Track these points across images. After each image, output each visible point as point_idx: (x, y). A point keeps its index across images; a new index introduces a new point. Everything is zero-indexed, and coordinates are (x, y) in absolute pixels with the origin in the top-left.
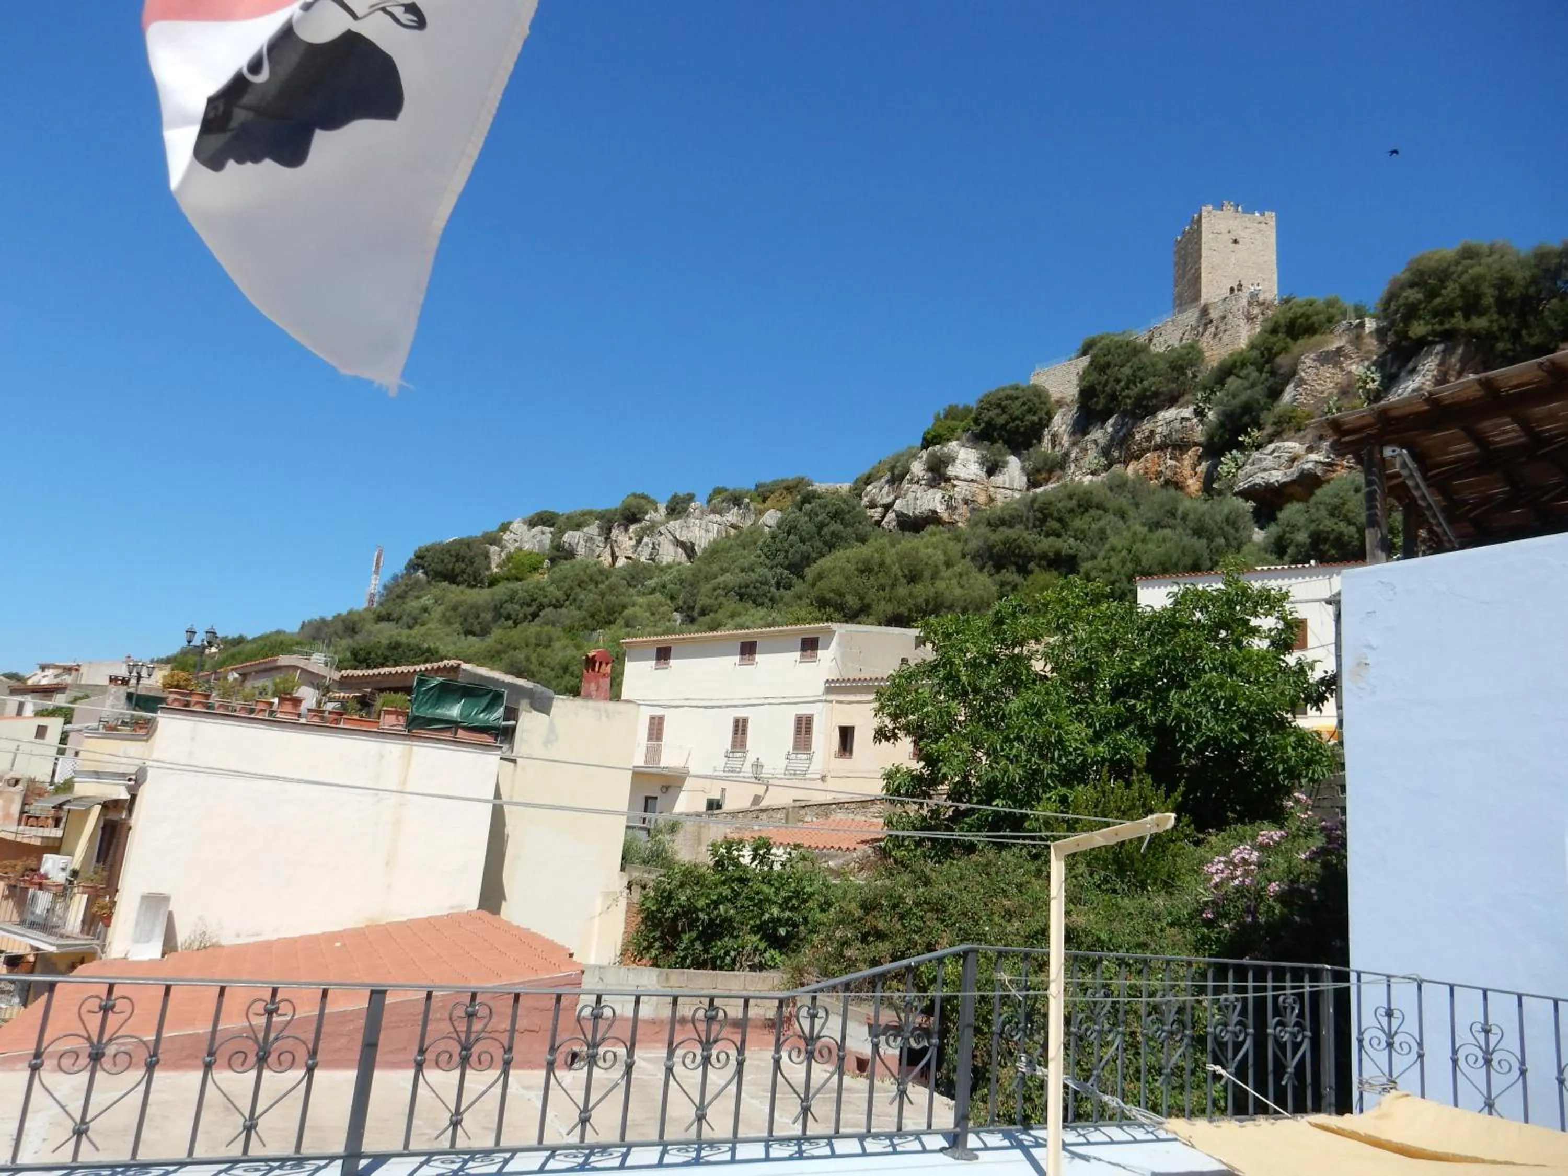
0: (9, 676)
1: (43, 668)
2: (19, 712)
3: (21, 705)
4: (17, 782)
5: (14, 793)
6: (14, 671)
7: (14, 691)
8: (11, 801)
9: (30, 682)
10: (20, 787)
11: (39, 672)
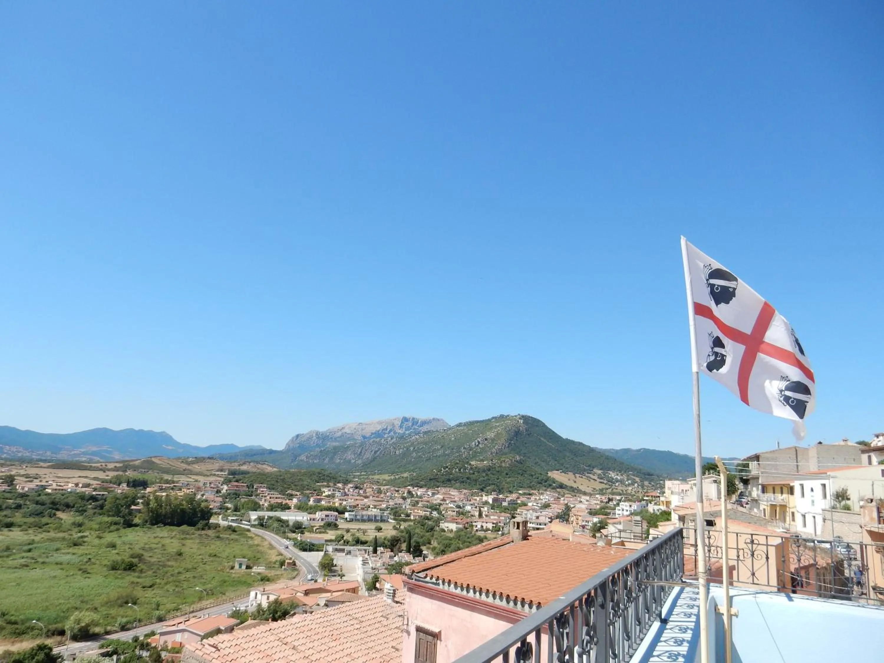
0: (860, 443)
1: (877, 436)
2: (870, 463)
3: (870, 457)
4: (872, 501)
5: (872, 507)
6: (862, 440)
7: (863, 452)
8: (872, 511)
9: (872, 445)
10: (874, 503)
11: (875, 439)
